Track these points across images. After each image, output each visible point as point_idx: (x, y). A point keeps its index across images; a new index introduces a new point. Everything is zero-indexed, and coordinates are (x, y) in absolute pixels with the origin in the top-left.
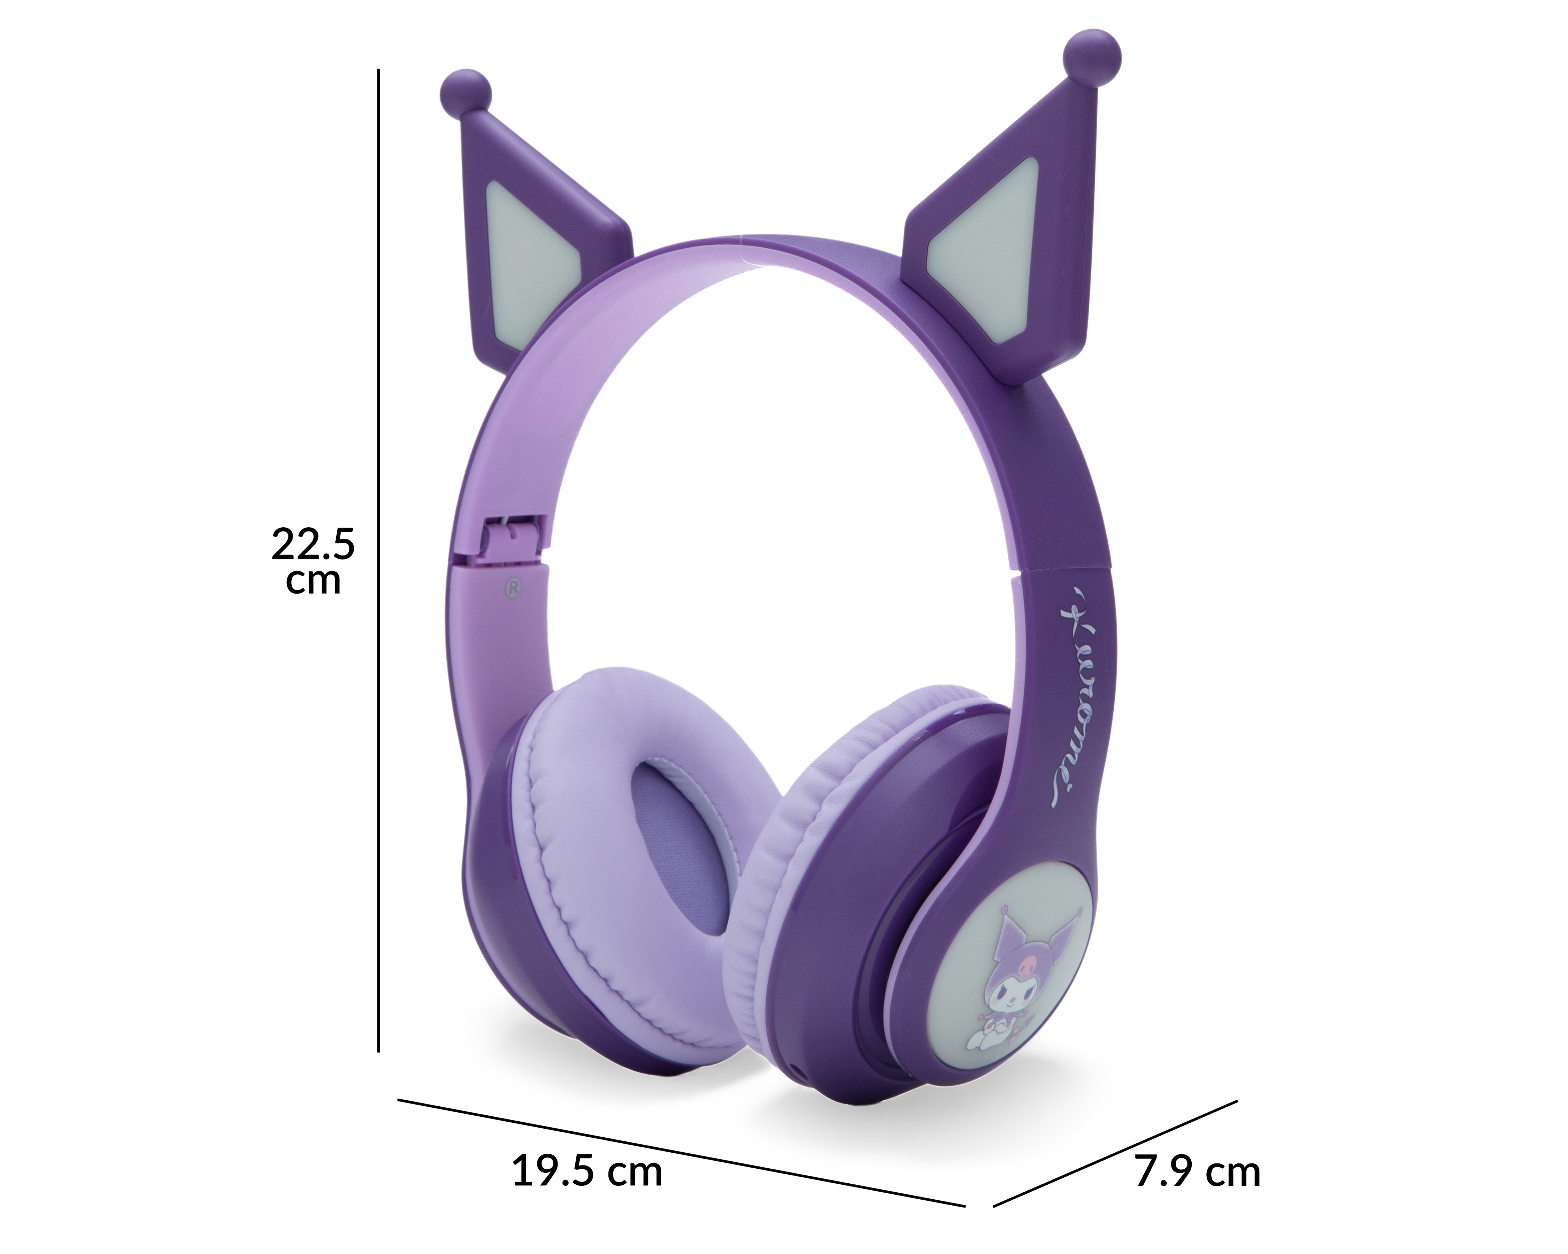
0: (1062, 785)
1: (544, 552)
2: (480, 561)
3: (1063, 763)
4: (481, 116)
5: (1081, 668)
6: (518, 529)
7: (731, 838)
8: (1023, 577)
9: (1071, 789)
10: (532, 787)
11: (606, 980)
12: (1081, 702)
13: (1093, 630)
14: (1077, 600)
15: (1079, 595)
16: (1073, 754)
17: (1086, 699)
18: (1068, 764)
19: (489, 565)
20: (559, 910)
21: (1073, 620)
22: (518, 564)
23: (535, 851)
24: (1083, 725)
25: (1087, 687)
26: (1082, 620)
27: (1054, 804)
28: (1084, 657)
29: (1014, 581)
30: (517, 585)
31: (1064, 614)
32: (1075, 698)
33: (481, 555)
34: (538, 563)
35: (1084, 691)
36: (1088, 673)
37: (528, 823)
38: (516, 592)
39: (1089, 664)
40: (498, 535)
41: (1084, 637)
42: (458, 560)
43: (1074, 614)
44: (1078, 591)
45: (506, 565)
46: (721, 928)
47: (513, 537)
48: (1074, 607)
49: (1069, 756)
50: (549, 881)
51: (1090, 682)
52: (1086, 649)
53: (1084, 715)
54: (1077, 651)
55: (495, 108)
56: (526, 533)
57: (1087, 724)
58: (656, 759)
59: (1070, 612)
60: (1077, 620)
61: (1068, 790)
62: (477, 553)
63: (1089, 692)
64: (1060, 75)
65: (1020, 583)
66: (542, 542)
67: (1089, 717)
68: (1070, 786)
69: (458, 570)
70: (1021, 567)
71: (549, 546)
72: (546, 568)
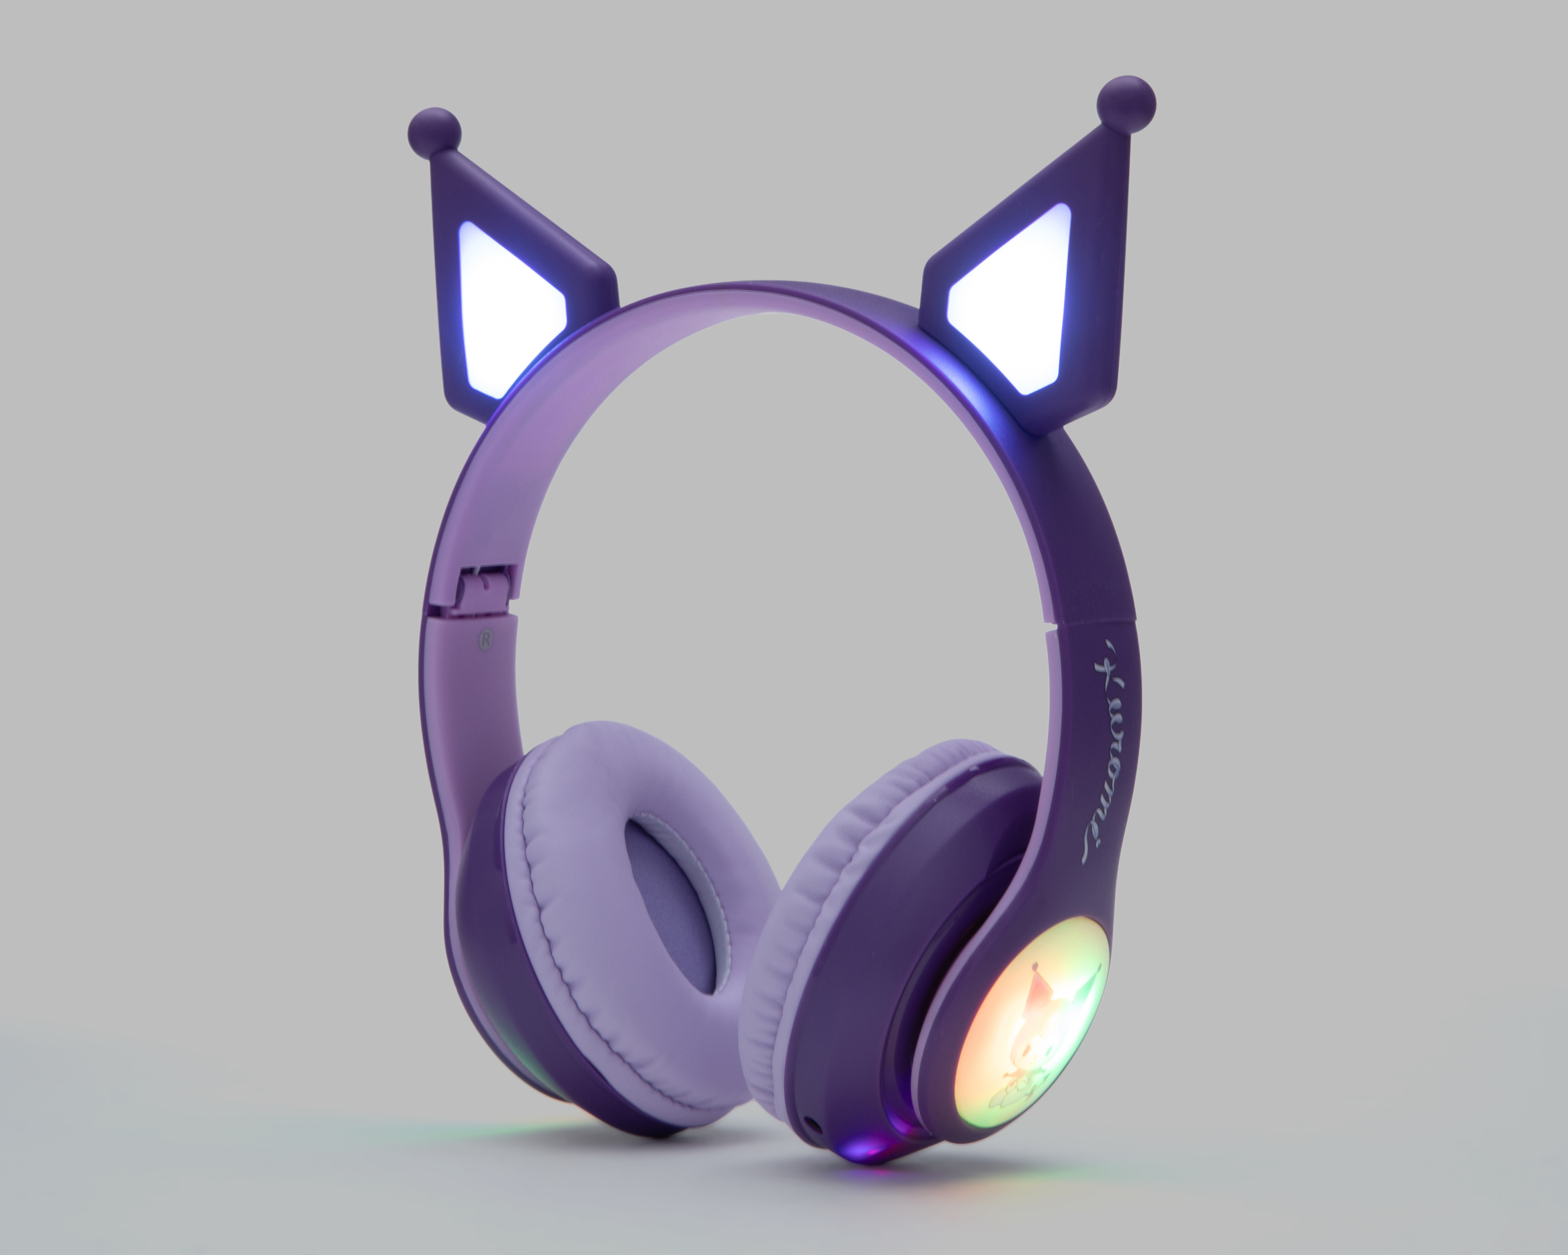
0: (1092, 841)
1: (511, 602)
2: (455, 612)
3: (1094, 818)
4: (452, 155)
5: (1112, 722)
6: (491, 580)
7: (718, 895)
8: (1060, 631)
9: (1099, 846)
10: (526, 845)
11: (607, 1043)
12: (1111, 756)
13: (1122, 683)
14: (1108, 653)
15: (1110, 649)
16: (1102, 809)
17: (1116, 753)
18: (1098, 819)
19: (461, 617)
20: (560, 970)
21: (1105, 674)
22: (488, 615)
23: (533, 911)
24: (1112, 780)
25: (1117, 741)
26: (1114, 674)
27: (1084, 860)
28: (1115, 712)
29: (1049, 635)
30: (489, 636)
31: (1098, 668)
32: (1107, 752)
33: (456, 606)
34: (505, 614)
35: (1115, 745)
36: (1118, 727)
37: (525, 882)
38: (488, 643)
39: (1118, 718)
40: (473, 587)
41: (1116, 692)
42: (433, 611)
43: (1105, 668)
44: (1109, 644)
45: (477, 616)
46: (711, 987)
47: (486, 587)
48: (1106, 661)
49: (1099, 812)
50: (549, 941)
51: (1119, 736)
52: (1116, 703)
53: (1113, 770)
54: (1108, 705)
55: (463, 148)
56: (498, 583)
57: (1116, 780)
58: (643, 815)
59: (1102, 664)
60: (1108, 674)
61: (1097, 845)
62: (453, 603)
63: (1117, 746)
64: (1092, 122)
65: (1056, 636)
66: (512, 593)
67: (1117, 772)
68: (1098, 842)
69: (433, 622)
70: (1058, 619)
71: (518, 597)
72: (514, 619)
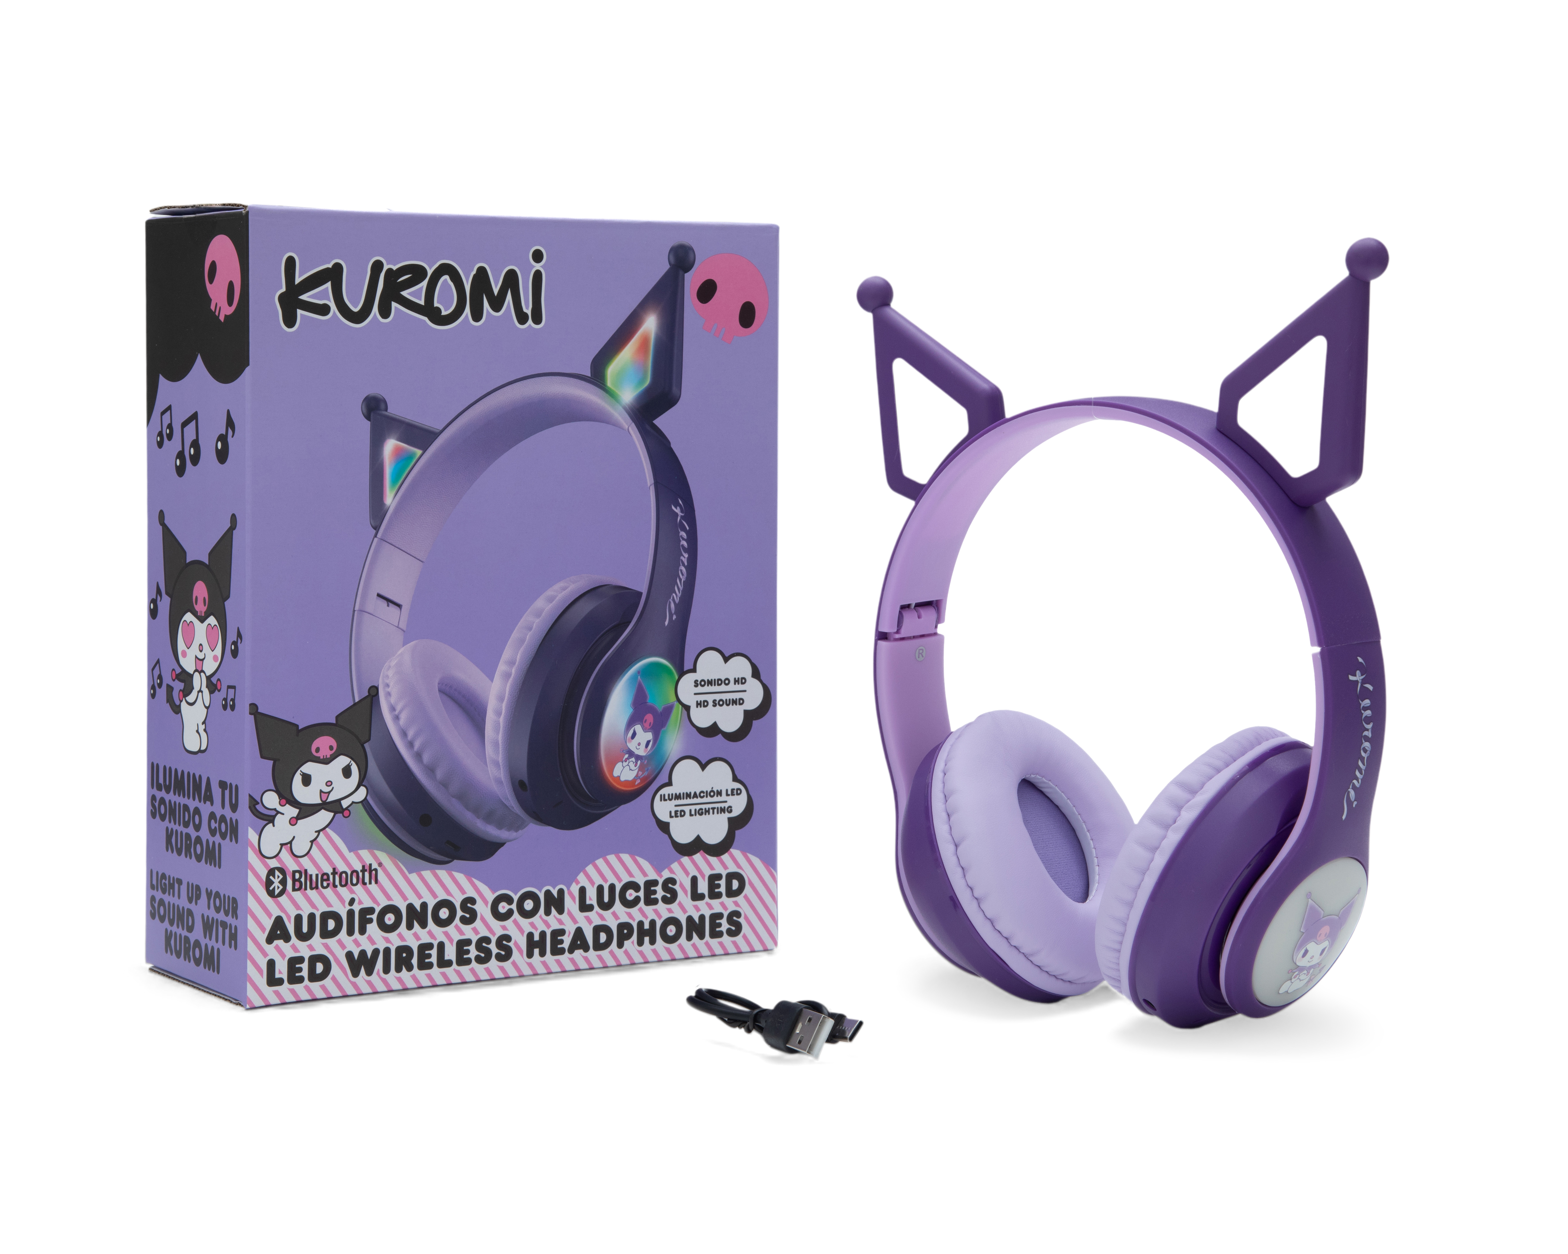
0: (1350, 803)
1: (939, 626)
2: (897, 636)
3: (1351, 787)
4: (887, 309)
5: (1363, 716)
6: (923, 611)
8: (1322, 653)
9: (1356, 805)
10: (947, 801)
12: (1363, 741)
13: (1370, 687)
14: (1360, 667)
15: (1361, 663)
16: (1357, 780)
17: (1367, 739)
18: (1354, 788)
19: (903, 639)
20: (971, 890)
21: (1357, 682)
22: (923, 636)
23: (952, 847)
24: (1364, 758)
25: (1367, 730)
26: (1364, 681)
27: (1344, 817)
28: (1365, 709)
29: (1314, 656)
30: (923, 651)
31: (1351, 678)
32: (1360, 738)
33: (898, 632)
34: (935, 634)
35: (1366, 733)
36: (1368, 720)
37: (946, 828)
38: (923, 657)
39: (1368, 713)
40: (910, 618)
41: (1365, 694)
42: (881, 636)
43: (1358, 677)
44: (1360, 660)
45: (914, 637)
46: (1084, 899)
47: (919, 617)
48: (1358, 672)
49: (1355, 781)
50: (962, 867)
51: (1369, 726)
52: (1367, 702)
53: (1365, 751)
54: (1360, 704)
55: (894, 304)
56: (928, 614)
57: (1367, 757)
58: (1033, 776)
59: (1355, 676)
60: (1360, 681)
61: (1354, 806)
62: (896, 630)
63: (1368, 734)
64: (1343, 273)
65: (1319, 656)
66: (939, 619)
67: (1368, 752)
68: (1355, 803)
69: (882, 643)
70: (1320, 645)
71: (943, 621)
72: (942, 637)
